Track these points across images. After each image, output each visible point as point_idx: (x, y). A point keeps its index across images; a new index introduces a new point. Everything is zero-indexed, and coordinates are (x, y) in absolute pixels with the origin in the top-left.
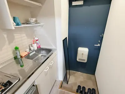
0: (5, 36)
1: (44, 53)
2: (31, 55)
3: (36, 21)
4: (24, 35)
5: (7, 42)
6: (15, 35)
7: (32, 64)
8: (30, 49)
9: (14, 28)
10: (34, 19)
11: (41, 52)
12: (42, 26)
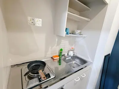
0: (57, 40)
1: (78, 61)
2: (67, 59)
3: (80, 32)
4: (68, 42)
5: (56, 44)
6: (62, 40)
7: (65, 66)
8: (68, 54)
9: (64, 36)
10: (79, 31)
11: (76, 60)
12: (84, 37)
